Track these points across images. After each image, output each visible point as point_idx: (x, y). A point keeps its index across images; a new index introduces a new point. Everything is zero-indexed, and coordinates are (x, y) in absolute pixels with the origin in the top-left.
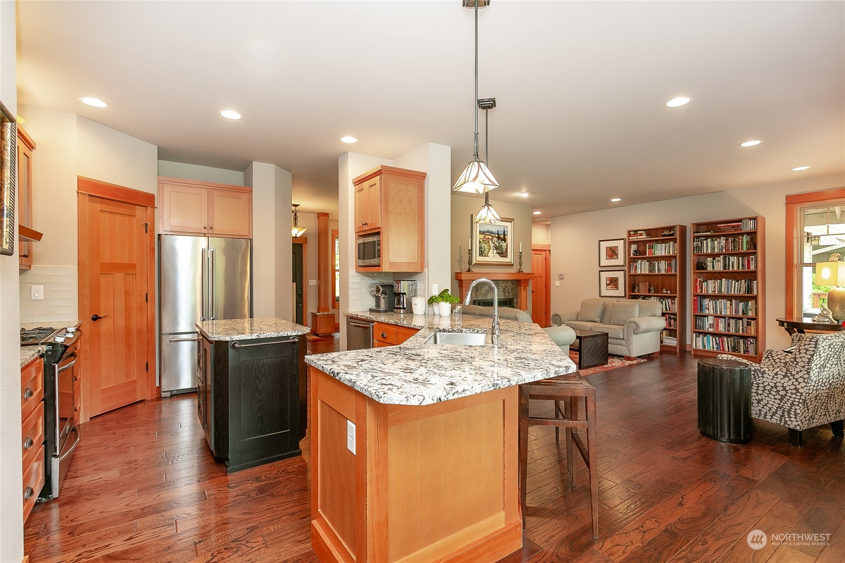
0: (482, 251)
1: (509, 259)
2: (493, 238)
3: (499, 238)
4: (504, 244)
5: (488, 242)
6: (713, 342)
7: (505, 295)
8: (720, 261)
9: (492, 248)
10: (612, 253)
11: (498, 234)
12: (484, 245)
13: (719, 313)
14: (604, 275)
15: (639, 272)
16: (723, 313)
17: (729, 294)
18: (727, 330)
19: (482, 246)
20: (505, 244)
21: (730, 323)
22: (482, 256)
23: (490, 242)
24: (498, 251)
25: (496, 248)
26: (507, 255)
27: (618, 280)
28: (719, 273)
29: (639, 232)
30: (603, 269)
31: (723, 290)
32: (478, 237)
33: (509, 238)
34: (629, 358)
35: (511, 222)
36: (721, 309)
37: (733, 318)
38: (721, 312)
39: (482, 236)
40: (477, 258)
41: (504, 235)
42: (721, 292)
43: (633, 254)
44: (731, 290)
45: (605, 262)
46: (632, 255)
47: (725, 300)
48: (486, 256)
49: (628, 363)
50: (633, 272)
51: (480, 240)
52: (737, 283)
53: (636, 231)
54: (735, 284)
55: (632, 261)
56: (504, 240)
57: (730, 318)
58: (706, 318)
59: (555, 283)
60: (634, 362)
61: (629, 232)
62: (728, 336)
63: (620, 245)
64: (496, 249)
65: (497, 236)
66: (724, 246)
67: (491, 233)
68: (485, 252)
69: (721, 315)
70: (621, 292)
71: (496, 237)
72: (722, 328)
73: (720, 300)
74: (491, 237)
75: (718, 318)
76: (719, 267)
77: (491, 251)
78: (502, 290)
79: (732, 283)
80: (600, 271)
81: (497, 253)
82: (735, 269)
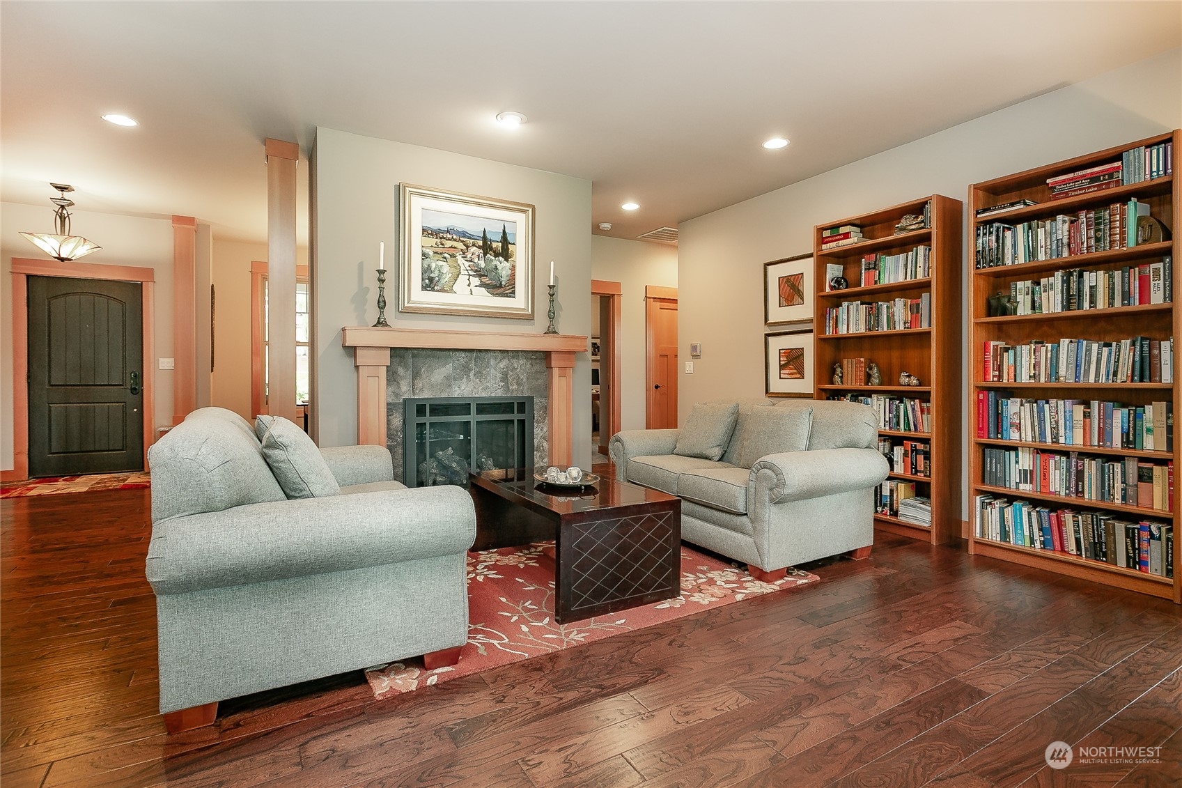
0: (431, 279)
1: (519, 302)
2: (467, 247)
3: (486, 247)
4: (503, 267)
5: (453, 256)
6: (1030, 526)
7: (507, 388)
8: (1052, 287)
9: (462, 272)
10: (791, 289)
11: (484, 238)
12: (440, 263)
13: (1049, 440)
14: (777, 344)
15: (843, 330)
16: (1062, 440)
17: (1082, 383)
18: (1073, 490)
19: (433, 266)
20: (507, 265)
21: (1082, 471)
22: (433, 290)
23: (459, 258)
24: (485, 280)
25: (479, 273)
26: (513, 292)
28: (1051, 321)
29: (843, 230)
30: (776, 330)
31: (1062, 372)
32: (417, 243)
33: (520, 251)
35: (525, 211)
36: (1057, 428)
37: (1093, 456)
38: (1055, 439)
39: (433, 241)
40: (419, 297)
41: (505, 240)
42: (1057, 378)
43: (832, 288)
44: (1087, 371)
45: (779, 314)
46: (828, 290)
47: (1068, 402)
48: (446, 291)
49: (757, 588)
51: (427, 251)
52: (1105, 350)
53: (835, 227)
54: (1099, 353)
55: (829, 303)
56: (505, 254)
57: (1082, 455)
58: (1013, 453)
60: (776, 585)
61: (821, 230)
62: (1077, 509)
63: (807, 268)
64: (480, 276)
65: (481, 243)
66: (1065, 241)
67: (464, 234)
68: (443, 281)
69: (1055, 447)
71: (479, 247)
72: (1057, 484)
73: (1053, 402)
74: (461, 246)
75: (1046, 456)
76: (1052, 303)
77: (463, 279)
78: (499, 376)
79: (1089, 351)
80: (768, 335)
81: (483, 285)
82: (1102, 305)
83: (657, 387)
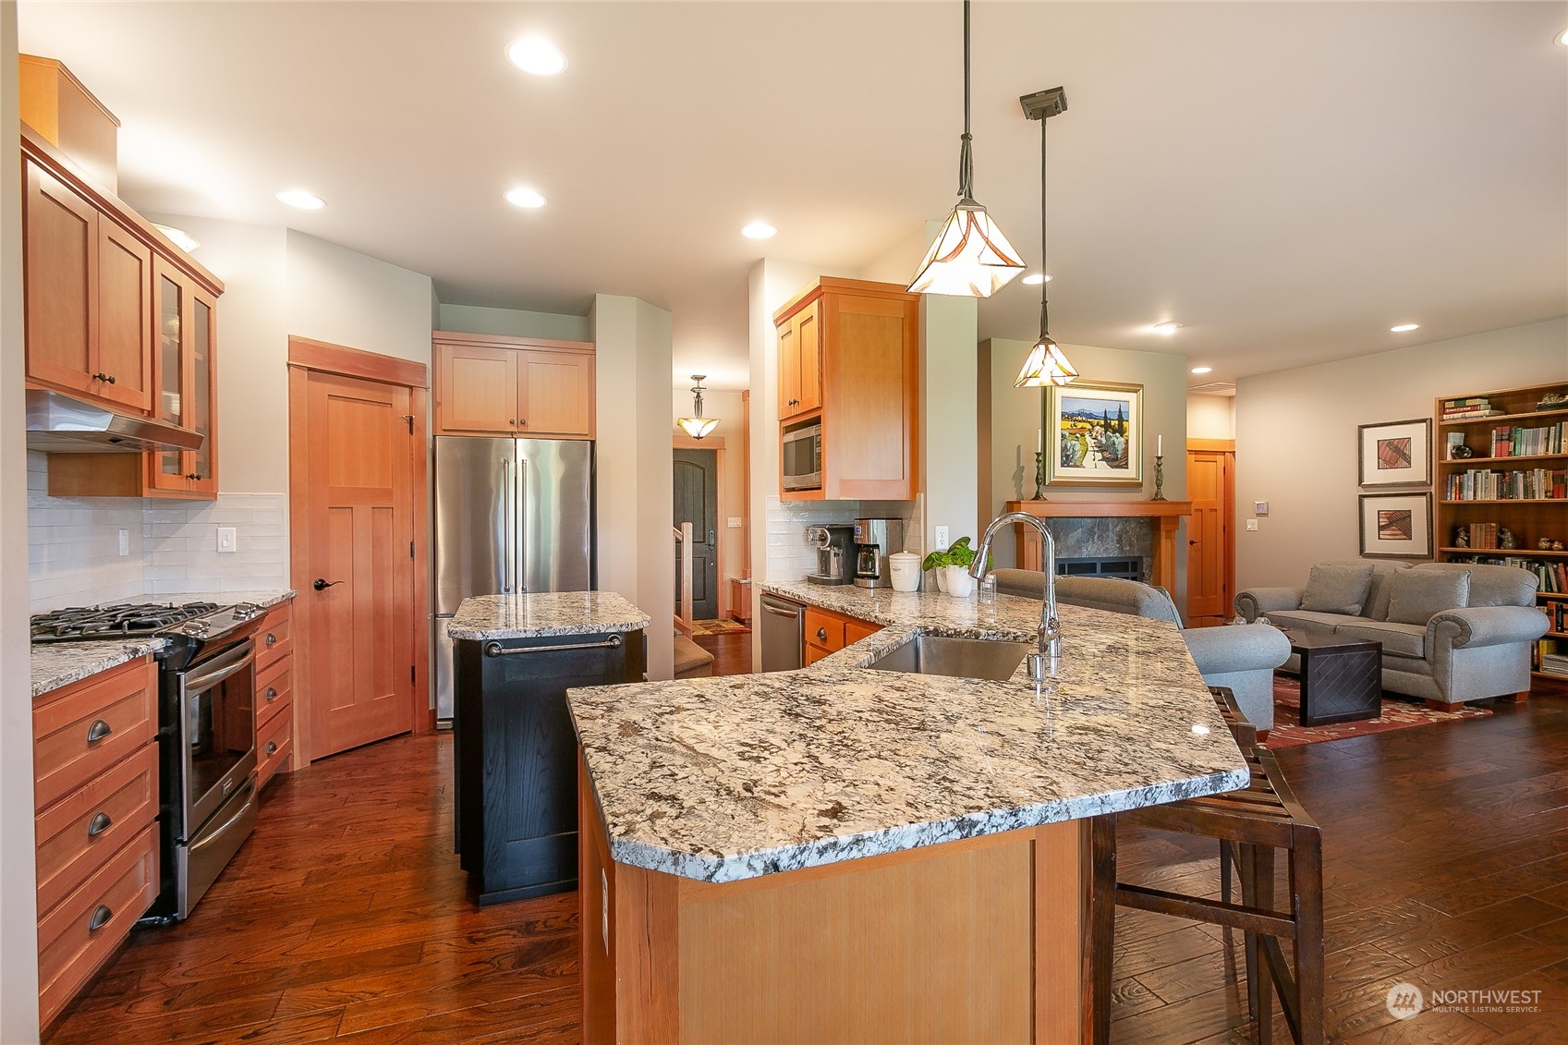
0: (1067, 456)
1: (1130, 473)
2: (1093, 427)
3: (1107, 426)
4: (1119, 441)
5: (1083, 435)
7: (1121, 549)
9: (1090, 449)
10: (1395, 454)
11: (1105, 418)
12: (1074, 442)
14: (1372, 506)
15: (1468, 496)
19: (1069, 445)
20: (1122, 440)
22: (1069, 466)
23: (1087, 436)
24: (1106, 454)
25: (1101, 448)
26: (1127, 464)
27: (1410, 516)
29: (1469, 402)
30: (1370, 492)
32: (1059, 426)
33: (1132, 426)
34: (1441, 706)
35: (1136, 391)
39: (1069, 424)
40: (1059, 472)
41: (1120, 419)
43: (1454, 456)
45: (1374, 475)
46: (1449, 458)
48: (1078, 466)
49: (1435, 717)
50: (1452, 498)
51: (1064, 432)
53: (1460, 402)
55: (1451, 473)
56: (1121, 430)
59: (1248, 524)
60: (1456, 715)
61: (1442, 403)
63: (1417, 435)
64: (1102, 451)
65: (1102, 422)
67: (1090, 416)
68: (1076, 458)
70: (1418, 544)
71: (1101, 426)
74: (1089, 426)
77: (1090, 454)
78: (1115, 538)
80: (1362, 497)
81: (1104, 459)
83: (1192, 543)
